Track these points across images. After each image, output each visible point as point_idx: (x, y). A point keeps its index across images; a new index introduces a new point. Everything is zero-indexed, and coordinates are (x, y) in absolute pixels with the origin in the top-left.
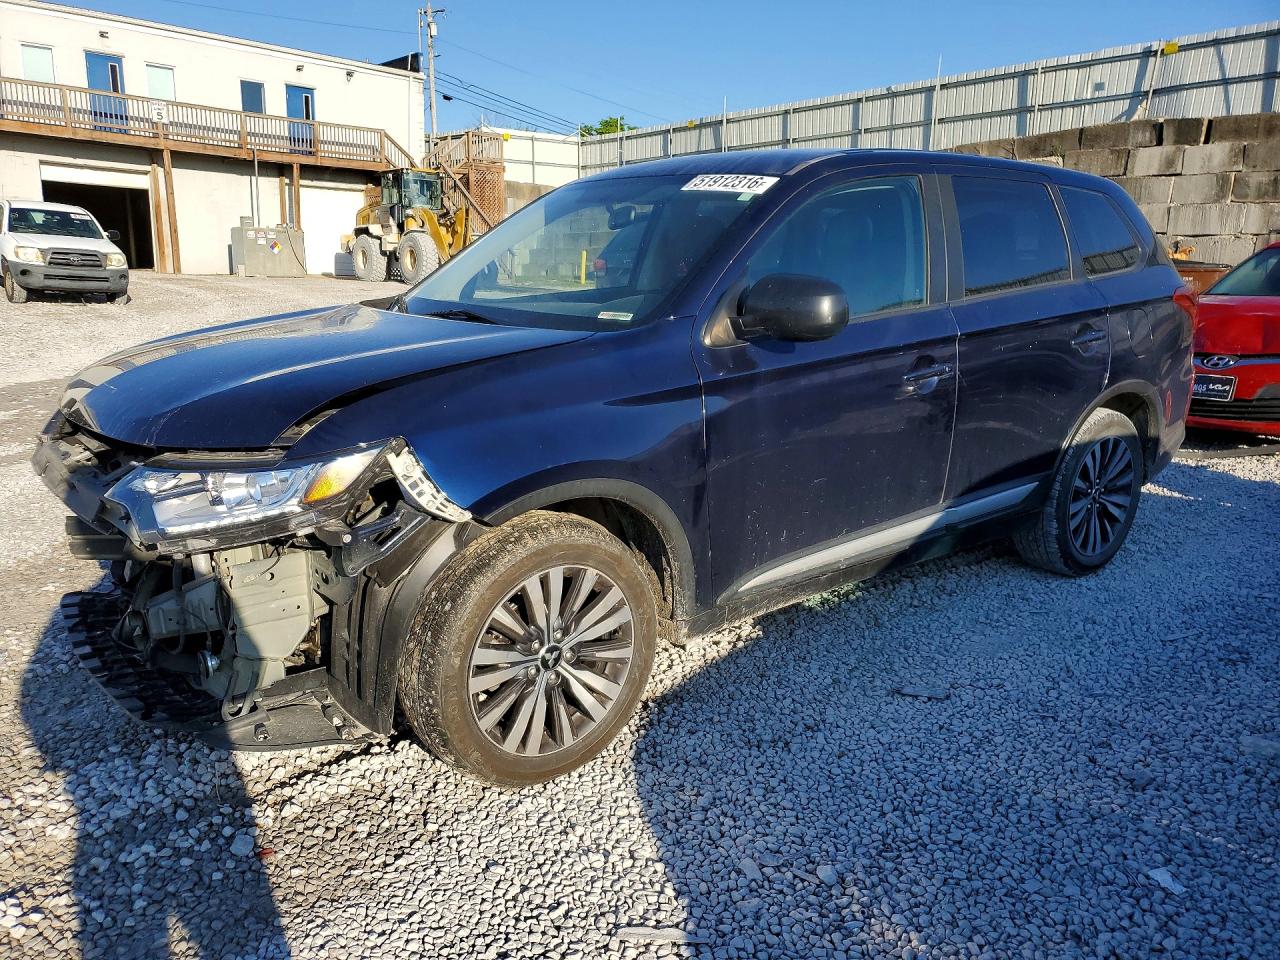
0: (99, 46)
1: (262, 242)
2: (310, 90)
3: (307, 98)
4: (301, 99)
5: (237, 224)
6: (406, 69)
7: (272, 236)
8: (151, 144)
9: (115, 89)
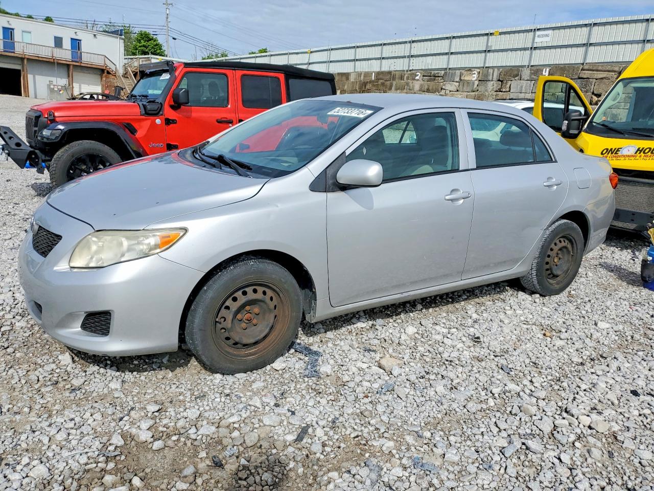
0: (7, 26)
1: (56, 89)
2: (80, 40)
3: (79, 43)
4: (76, 44)
5: (48, 83)
6: (118, 35)
7: (60, 87)
8: (20, 56)
9: (11, 39)
